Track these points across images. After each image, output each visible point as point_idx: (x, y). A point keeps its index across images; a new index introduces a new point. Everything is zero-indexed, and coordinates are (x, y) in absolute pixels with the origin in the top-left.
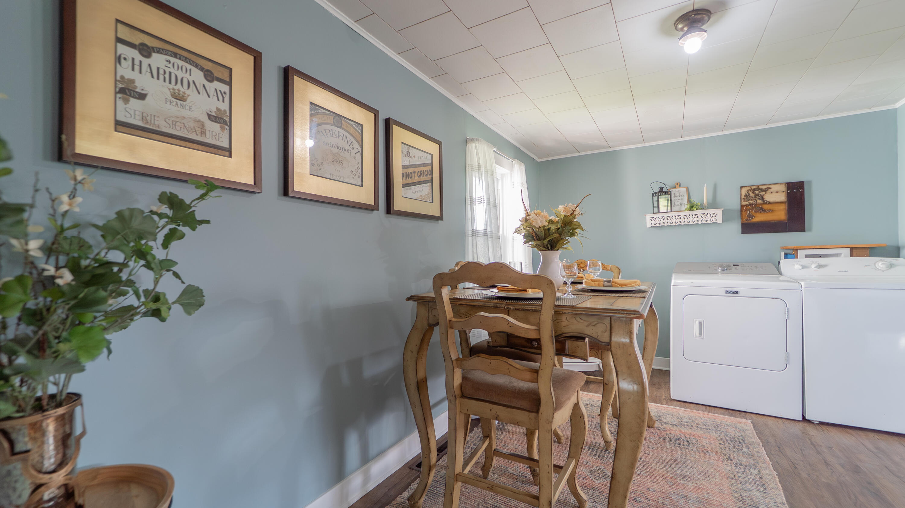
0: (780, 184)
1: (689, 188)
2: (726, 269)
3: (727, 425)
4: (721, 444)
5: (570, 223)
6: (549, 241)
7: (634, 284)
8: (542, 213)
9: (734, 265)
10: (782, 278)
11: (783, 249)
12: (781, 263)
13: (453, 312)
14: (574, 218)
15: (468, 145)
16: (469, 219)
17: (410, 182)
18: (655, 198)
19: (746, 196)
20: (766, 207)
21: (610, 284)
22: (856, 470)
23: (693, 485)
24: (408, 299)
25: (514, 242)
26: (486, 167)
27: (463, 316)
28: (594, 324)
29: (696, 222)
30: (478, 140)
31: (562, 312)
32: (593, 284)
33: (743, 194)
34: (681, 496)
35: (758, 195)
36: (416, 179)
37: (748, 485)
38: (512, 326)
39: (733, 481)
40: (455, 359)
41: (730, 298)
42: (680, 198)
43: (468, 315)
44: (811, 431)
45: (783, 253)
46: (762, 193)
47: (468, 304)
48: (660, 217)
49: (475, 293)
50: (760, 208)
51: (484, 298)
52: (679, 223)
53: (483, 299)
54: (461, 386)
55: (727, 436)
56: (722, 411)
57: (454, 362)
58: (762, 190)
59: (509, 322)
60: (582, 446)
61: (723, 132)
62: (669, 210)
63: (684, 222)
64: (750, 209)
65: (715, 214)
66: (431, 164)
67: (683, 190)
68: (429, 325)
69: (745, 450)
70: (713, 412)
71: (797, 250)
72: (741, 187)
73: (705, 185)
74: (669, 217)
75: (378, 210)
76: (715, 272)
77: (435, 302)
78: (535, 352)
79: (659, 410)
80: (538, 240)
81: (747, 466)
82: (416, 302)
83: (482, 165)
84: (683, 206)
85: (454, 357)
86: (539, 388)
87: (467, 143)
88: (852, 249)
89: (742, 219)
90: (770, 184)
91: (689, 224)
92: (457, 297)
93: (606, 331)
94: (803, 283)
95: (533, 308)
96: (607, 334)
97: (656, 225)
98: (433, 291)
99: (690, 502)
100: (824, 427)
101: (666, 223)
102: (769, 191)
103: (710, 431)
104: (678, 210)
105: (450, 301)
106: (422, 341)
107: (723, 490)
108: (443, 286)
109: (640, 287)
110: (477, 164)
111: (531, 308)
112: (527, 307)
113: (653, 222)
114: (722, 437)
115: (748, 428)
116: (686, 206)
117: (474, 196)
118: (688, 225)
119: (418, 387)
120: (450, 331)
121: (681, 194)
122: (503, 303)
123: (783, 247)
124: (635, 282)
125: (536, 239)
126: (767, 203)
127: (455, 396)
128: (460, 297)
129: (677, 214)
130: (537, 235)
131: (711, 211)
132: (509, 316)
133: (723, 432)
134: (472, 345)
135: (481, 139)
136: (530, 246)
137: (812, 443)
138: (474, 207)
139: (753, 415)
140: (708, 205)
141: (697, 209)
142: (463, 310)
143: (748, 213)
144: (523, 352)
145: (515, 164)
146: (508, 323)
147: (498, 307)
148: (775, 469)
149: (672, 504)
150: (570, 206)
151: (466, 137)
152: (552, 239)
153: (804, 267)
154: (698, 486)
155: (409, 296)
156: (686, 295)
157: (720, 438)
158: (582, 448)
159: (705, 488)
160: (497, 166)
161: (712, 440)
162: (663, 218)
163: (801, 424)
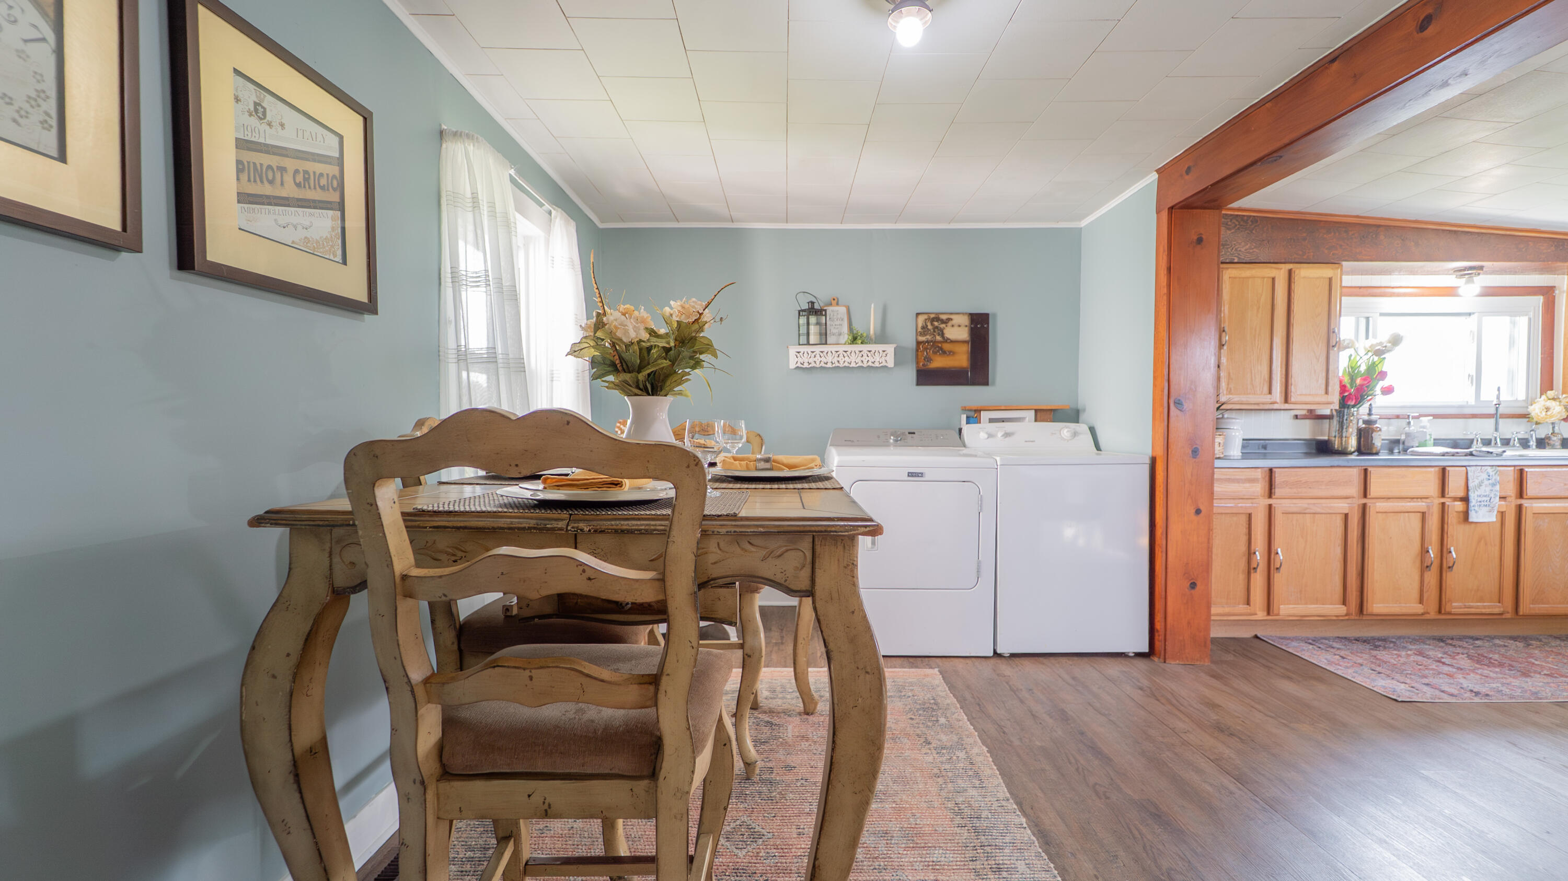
0: (963, 314)
1: (850, 308)
2: (900, 440)
3: (911, 684)
4: (911, 719)
5: (693, 339)
6: (649, 375)
7: (812, 465)
8: (636, 313)
9: (909, 433)
10: (965, 451)
11: (964, 409)
12: (964, 431)
13: (413, 551)
14: (701, 329)
15: (444, 146)
16: (450, 322)
17: (267, 193)
18: (803, 320)
19: (923, 328)
20: (946, 347)
21: (768, 465)
22: (1064, 717)
23: (890, 806)
24: (257, 522)
25: (554, 382)
26: (492, 205)
27: (444, 557)
28: (778, 554)
29: (860, 364)
30: (473, 139)
31: (713, 532)
32: (739, 465)
33: (920, 325)
34: (879, 835)
35: (937, 327)
36: (289, 190)
37: (960, 781)
38: (592, 576)
39: (940, 780)
40: (420, 679)
41: (913, 484)
42: (838, 323)
43: (460, 554)
44: (1006, 669)
45: (965, 416)
46: (943, 326)
47: (459, 524)
48: (810, 353)
49: (476, 495)
50: (939, 347)
51: (505, 505)
52: (837, 364)
53: (500, 510)
54: (440, 748)
55: (916, 703)
56: (899, 661)
57: (420, 692)
58: (943, 322)
59: (585, 568)
60: (726, 805)
61: (897, 224)
62: (824, 342)
63: (844, 362)
64: (927, 349)
65: (885, 353)
66: (340, 161)
67: (842, 310)
68: (333, 591)
69: (942, 720)
70: (889, 665)
71: (980, 411)
72: (918, 314)
73: (873, 305)
74: (822, 352)
75: (141, 251)
76: (886, 444)
77: (354, 525)
78: (626, 620)
79: (817, 678)
80: (625, 372)
81: (951, 747)
82: (288, 529)
83: (483, 197)
84: (842, 337)
85: (416, 675)
86: (661, 719)
87: (441, 139)
88: (1036, 411)
89: (917, 363)
90: (951, 314)
91: (851, 366)
92: (425, 508)
93: (803, 566)
94: (998, 459)
95: (641, 525)
96: (806, 573)
97: (803, 364)
98: (345, 491)
99: (893, 842)
100: (1017, 660)
101: (818, 363)
102: (950, 323)
103: (892, 699)
104: (835, 343)
105: (404, 520)
106: (309, 639)
107: (931, 801)
108: (380, 478)
109: (820, 470)
110: (469, 195)
111: (637, 525)
112: (625, 525)
113: (800, 360)
114: (909, 707)
115: (937, 682)
116: (846, 337)
117: (462, 267)
118: (849, 367)
119: (297, 776)
120: (404, 606)
121: (839, 316)
122: (560, 520)
123: (965, 407)
124: (813, 460)
125: (620, 369)
126: (947, 341)
127: (423, 782)
128: (436, 509)
129: (834, 348)
130: (625, 362)
131: (880, 347)
132: (576, 548)
133: (909, 697)
134: (462, 618)
135: (480, 138)
136: (607, 384)
137: (1012, 690)
138: (463, 294)
139: (938, 660)
140: (875, 338)
141: (862, 343)
142: (444, 542)
143: (925, 353)
144: (593, 624)
145: (556, 218)
146: (584, 571)
147: (548, 529)
148: (984, 743)
149: (869, 856)
150: (693, 304)
151: (440, 125)
152: (656, 371)
153: (990, 436)
154: (898, 806)
155: (261, 512)
156: (853, 482)
157: (907, 708)
158: (725, 809)
159: (908, 806)
160: (518, 216)
161: (899, 716)
162: (814, 353)
163: (993, 661)
